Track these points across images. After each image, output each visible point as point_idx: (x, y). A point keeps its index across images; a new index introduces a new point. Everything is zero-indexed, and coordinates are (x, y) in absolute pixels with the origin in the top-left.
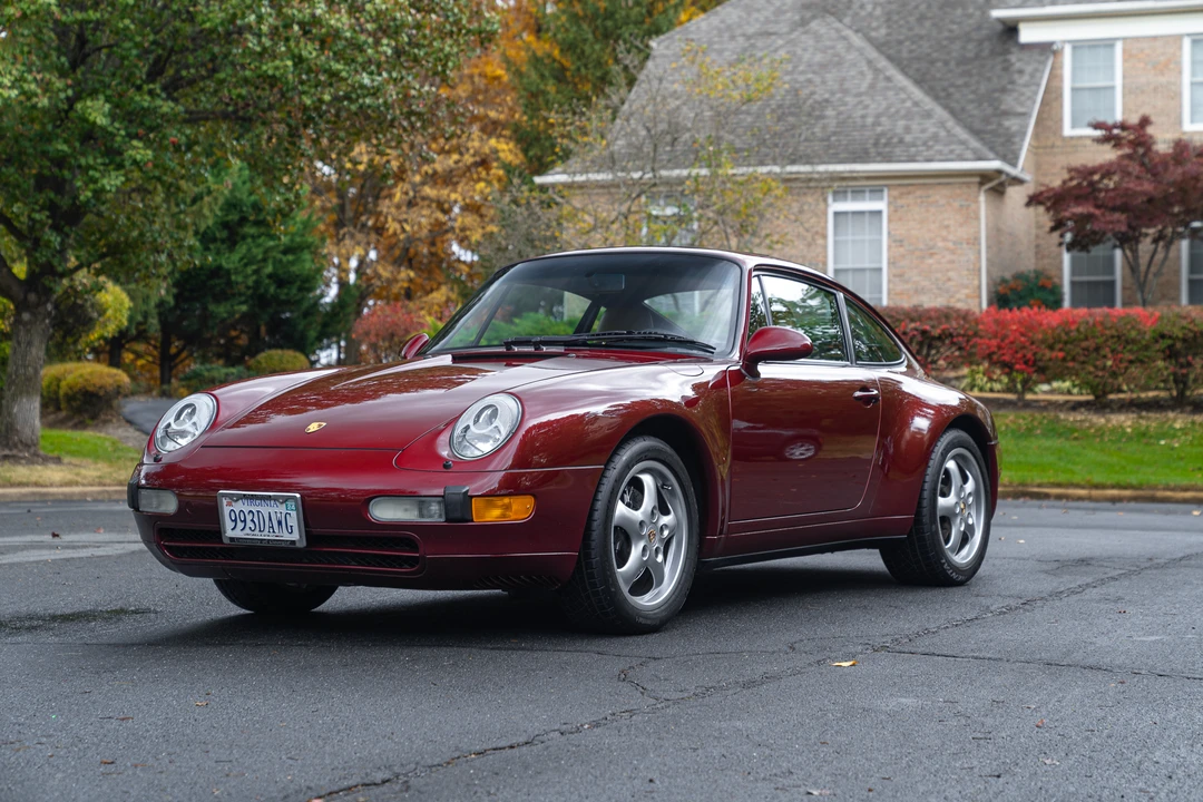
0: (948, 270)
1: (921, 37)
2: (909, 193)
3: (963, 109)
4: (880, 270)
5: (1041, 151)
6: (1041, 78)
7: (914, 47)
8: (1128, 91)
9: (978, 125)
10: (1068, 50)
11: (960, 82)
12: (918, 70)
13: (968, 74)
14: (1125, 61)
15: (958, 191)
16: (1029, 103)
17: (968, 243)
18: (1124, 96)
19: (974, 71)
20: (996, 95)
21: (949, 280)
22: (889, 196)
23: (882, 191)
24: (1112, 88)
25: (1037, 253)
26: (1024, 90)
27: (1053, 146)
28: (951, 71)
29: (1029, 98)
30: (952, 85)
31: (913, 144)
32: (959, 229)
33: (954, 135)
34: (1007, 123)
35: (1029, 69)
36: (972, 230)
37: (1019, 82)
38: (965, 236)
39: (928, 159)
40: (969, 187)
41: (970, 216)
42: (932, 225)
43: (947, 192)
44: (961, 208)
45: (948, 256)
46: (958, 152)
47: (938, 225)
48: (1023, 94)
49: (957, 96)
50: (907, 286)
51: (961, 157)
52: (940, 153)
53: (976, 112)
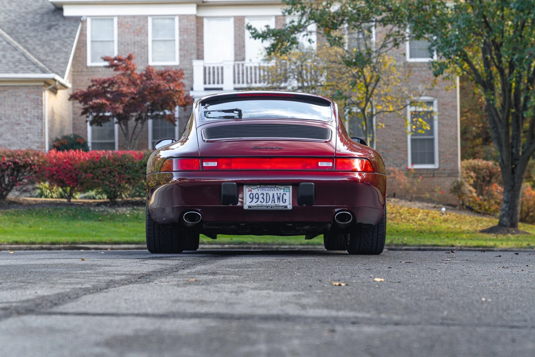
0: (27, 133)
1: (10, 11)
2: (5, 91)
3: (34, 49)
5: (76, 73)
6: (76, 34)
7: (6, 16)
8: (120, 43)
9: (43, 57)
10: (89, 21)
11: (32, 34)
12: (9, 28)
13: (36, 31)
14: (119, 28)
15: (32, 90)
16: (69, 46)
17: (38, 119)
18: (118, 46)
19: (39, 30)
20: (52, 42)
21: (27, 138)
24: (113, 41)
26: (67, 40)
27: (82, 71)
28: (27, 29)
29: (69, 44)
30: (28, 36)
31: (7, 64)
32: (33, 111)
33: (29, 60)
34: (58, 57)
35: (69, 29)
36: (40, 111)
37: (63, 36)
38: (36, 115)
39: (16, 72)
40: (38, 88)
41: (39, 104)
42: (18, 108)
43: (26, 90)
44: (34, 100)
45: (27, 125)
46: (32, 69)
47: (21, 108)
48: (66, 42)
49: (30, 42)
50: (3, 142)
51: (34, 71)
52: (22, 69)
53: (41, 50)
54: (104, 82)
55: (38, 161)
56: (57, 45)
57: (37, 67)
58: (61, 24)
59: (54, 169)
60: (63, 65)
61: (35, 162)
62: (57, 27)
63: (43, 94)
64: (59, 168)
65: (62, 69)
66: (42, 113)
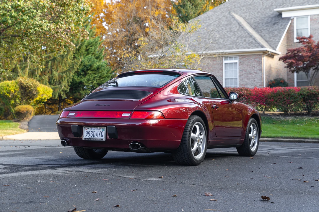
0: (254, 78)
1: (257, 17)
2: (244, 58)
3: (265, 35)
4: (237, 78)
5: (288, 46)
6: (287, 26)
7: (255, 20)
8: (311, 29)
9: (268, 39)
10: (295, 19)
11: (265, 28)
12: (255, 26)
13: (268, 26)
14: (311, 21)
15: (257, 57)
16: (282, 33)
17: (260, 71)
18: (311, 31)
19: (269, 25)
20: (274, 31)
21: (255, 81)
22: (239, 58)
23: (237, 57)
24: (307, 29)
25: (287, 74)
26: (282, 30)
27: (291, 45)
28: (263, 26)
29: (282, 32)
30: (263, 29)
31: (245, 44)
32: (257, 67)
33: (256, 42)
34: (275, 39)
35: (284, 24)
36: (261, 67)
37: (280, 28)
38: (259, 69)
39: (249, 48)
40: (260, 56)
41: (260, 63)
42: (250, 66)
43: (254, 57)
44: (258, 61)
45: (255, 74)
46: (257, 46)
47: (252, 66)
48: (281, 31)
49: (264, 32)
50: (244, 83)
51: (257, 47)
52: (252, 46)
53: (268, 36)
54: (294, 50)
55: (246, 93)
56: (276, 32)
57: (260, 45)
58: (280, 21)
59: (255, 97)
60: (277, 43)
61: (245, 94)
62: (278, 23)
63: (263, 59)
64: (257, 96)
65: (276, 45)
66: (262, 68)
